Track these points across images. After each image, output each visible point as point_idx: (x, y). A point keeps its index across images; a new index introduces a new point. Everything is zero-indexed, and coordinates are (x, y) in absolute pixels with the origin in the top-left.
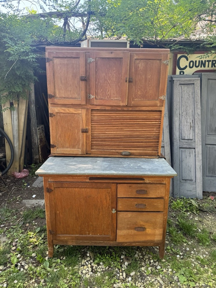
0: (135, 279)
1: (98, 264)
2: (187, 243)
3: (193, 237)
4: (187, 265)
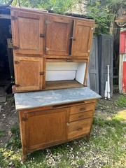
0: (80, 156)
2: (95, 128)
3: (96, 124)
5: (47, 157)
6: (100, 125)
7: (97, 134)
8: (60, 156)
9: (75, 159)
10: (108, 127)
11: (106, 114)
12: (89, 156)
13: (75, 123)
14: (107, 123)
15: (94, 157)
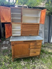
0: (34, 64)
1: (25, 62)
2: (43, 54)
3: (44, 53)
4: (44, 59)
5: (21, 62)
6: (46, 53)
7: (44, 57)
8: (26, 62)
9: (32, 65)
10: (49, 55)
11: (50, 49)
12: (38, 65)
13: (33, 49)
14: (49, 53)
15: (40, 65)
